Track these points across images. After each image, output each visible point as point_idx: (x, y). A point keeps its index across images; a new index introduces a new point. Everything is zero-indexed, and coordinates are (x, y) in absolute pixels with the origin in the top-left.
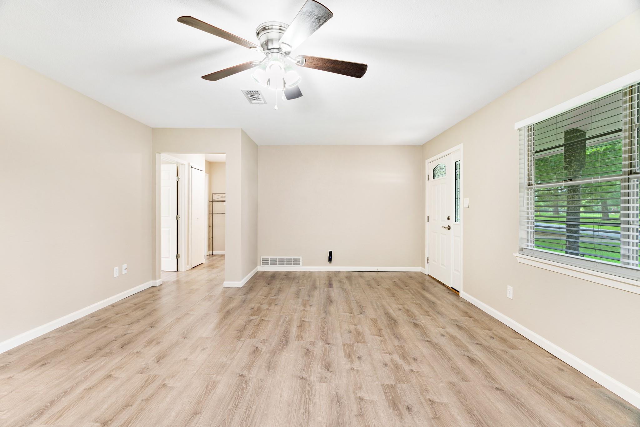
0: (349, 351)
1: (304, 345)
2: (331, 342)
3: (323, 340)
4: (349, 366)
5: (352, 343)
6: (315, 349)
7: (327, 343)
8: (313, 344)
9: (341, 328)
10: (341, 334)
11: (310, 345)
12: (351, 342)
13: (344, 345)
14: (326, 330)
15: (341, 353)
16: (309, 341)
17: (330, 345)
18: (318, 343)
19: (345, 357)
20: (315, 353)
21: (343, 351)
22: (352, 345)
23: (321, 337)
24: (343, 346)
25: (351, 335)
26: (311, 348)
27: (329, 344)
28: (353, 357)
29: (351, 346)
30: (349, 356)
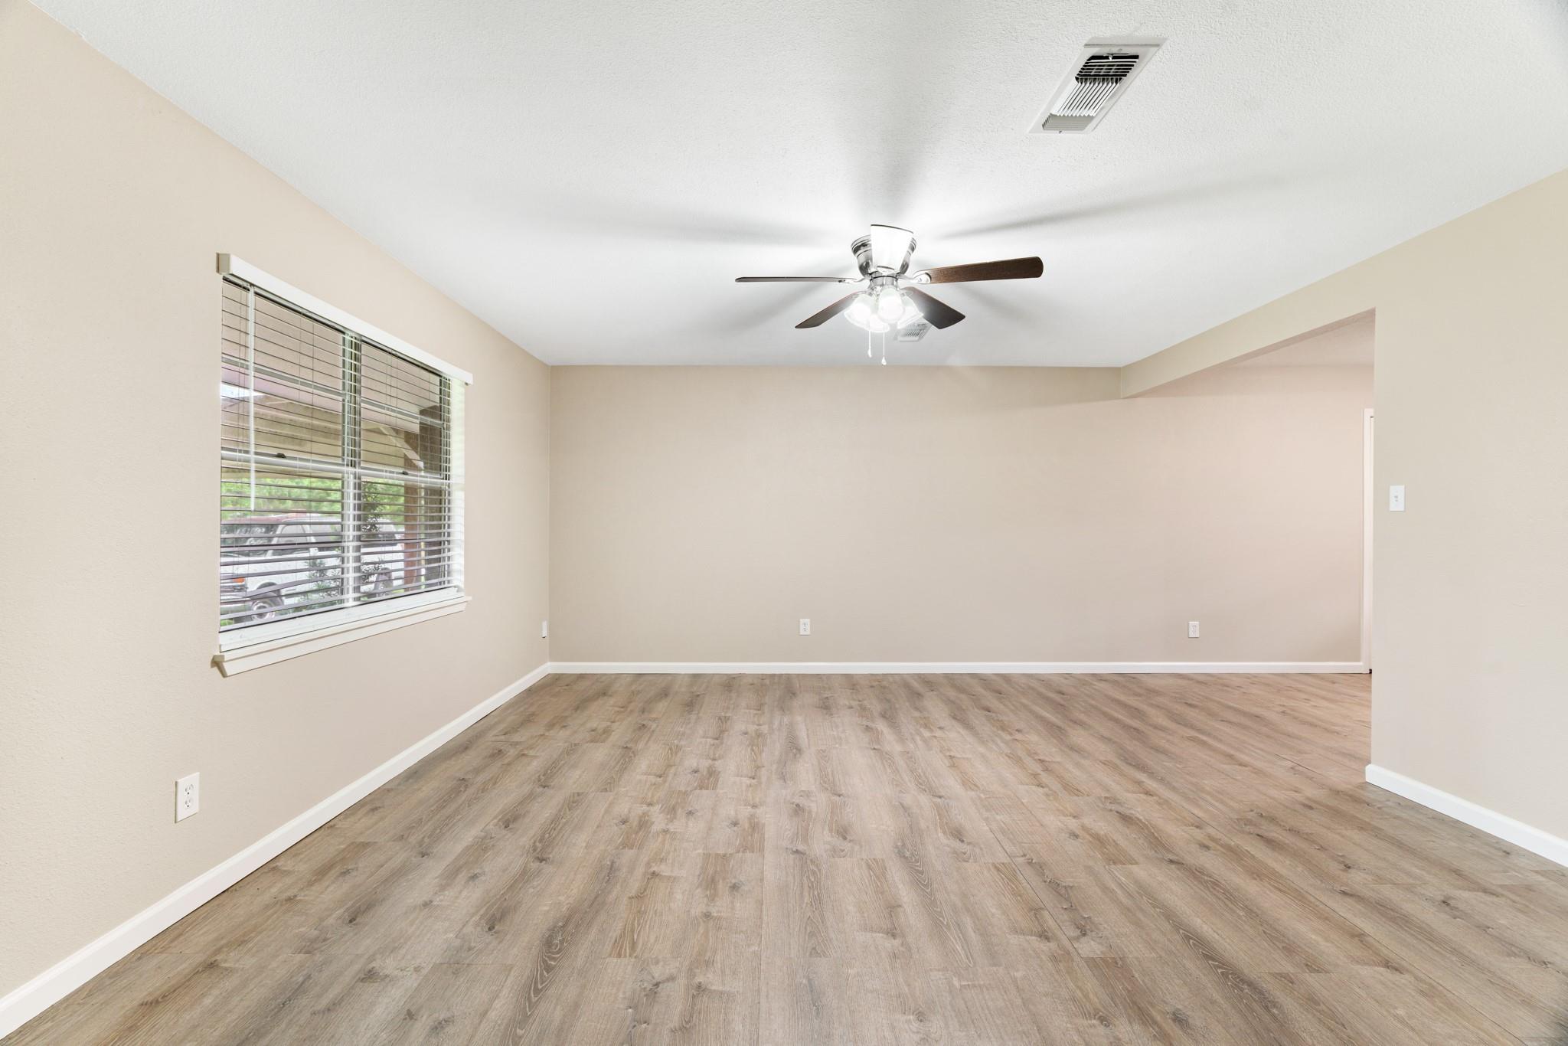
0: (752, 836)
1: (857, 848)
2: (792, 856)
3: (811, 860)
4: (759, 811)
5: (740, 854)
6: (829, 839)
7: (802, 853)
8: (835, 852)
9: (760, 903)
10: (762, 880)
11: (842, 848)
12: (742, 857)
13: (761, 850)
14: (806, 894)
15: (770, 832)
16: (849, 859)
17: (794, 849)
18: (824, 855)
19: (764, 825)
20: (826, 832)
21: (766, 836)
22: (742, 850)
23: (819, 870)
24: (763, 847)
25: (735, 877)
26: (838, 842)
27: (797, 852)
28: (747, 826)
29: (745, 848)
30: (755, 826)
